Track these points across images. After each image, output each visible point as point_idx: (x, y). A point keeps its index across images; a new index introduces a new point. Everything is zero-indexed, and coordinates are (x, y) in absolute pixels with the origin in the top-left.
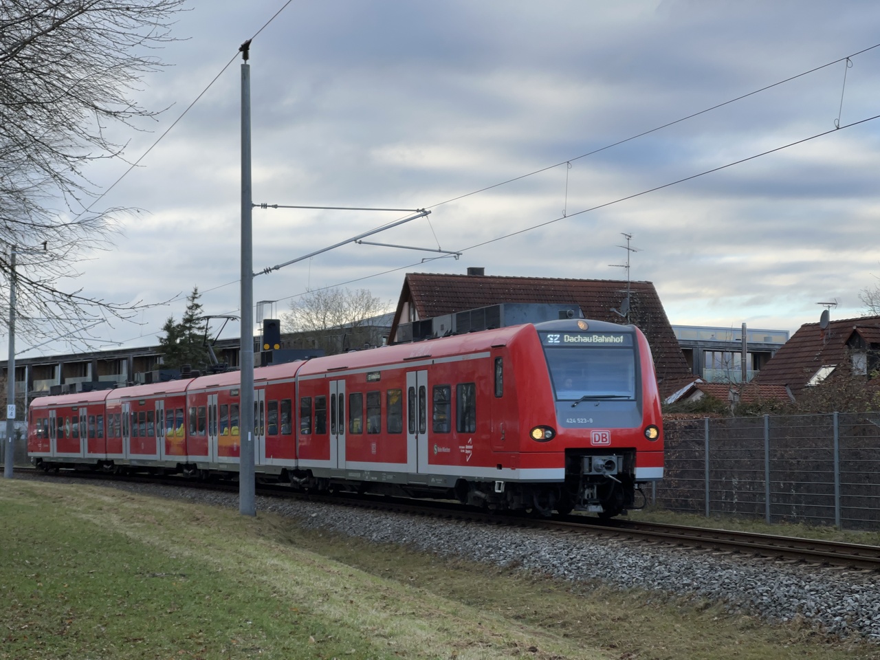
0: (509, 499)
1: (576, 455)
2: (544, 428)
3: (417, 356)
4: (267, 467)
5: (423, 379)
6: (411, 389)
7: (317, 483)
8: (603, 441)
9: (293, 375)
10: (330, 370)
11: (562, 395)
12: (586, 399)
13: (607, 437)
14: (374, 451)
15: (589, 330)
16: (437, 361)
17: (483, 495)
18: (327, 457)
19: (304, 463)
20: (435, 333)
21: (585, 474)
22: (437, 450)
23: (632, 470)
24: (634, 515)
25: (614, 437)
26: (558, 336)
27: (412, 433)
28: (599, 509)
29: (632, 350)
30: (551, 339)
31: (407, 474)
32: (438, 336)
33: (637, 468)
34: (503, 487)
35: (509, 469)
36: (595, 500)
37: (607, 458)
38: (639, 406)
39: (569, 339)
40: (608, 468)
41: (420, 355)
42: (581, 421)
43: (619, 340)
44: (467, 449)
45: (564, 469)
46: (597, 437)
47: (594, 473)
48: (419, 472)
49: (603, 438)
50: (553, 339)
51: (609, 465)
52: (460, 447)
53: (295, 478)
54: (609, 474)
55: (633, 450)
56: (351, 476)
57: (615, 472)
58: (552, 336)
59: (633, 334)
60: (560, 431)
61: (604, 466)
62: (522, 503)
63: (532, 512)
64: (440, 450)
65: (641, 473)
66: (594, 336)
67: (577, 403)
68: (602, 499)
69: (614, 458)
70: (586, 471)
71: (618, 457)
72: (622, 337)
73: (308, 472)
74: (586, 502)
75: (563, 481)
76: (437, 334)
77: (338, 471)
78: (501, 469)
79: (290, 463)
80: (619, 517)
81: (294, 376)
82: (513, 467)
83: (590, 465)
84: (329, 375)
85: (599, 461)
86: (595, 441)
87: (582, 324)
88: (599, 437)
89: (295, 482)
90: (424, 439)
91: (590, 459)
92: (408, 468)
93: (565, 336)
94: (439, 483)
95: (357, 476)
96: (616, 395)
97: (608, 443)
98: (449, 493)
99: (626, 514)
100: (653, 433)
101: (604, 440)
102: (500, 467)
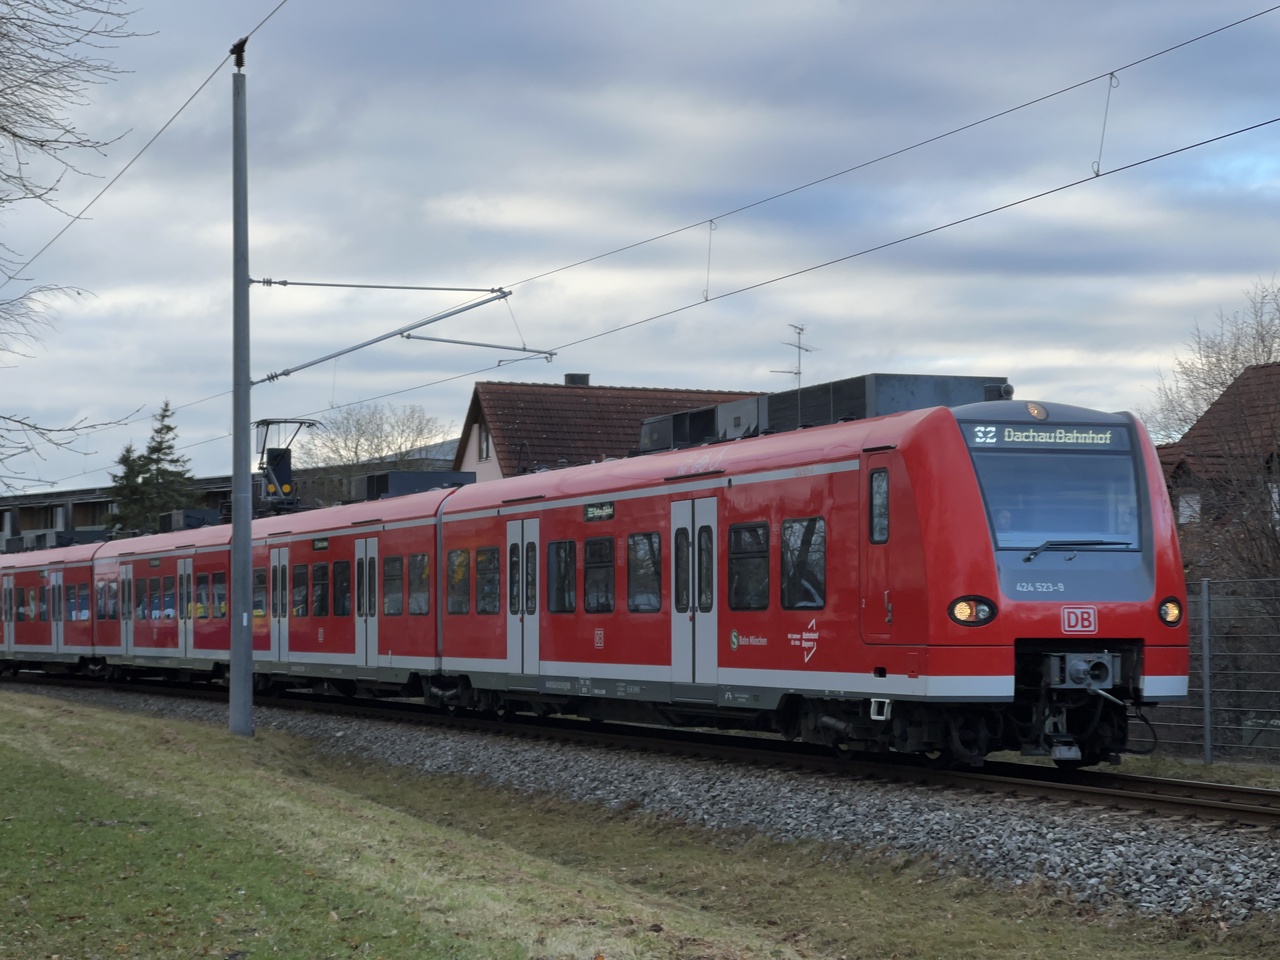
0: (897, 732)
1: (1035, 651)
2: (974, 599)
3: (693, 472)
4: (380, 669)
5: (708, 513)
6: (682, 532)
7: (476, 698)
8: (1083, 626)
9: (433, 512)
10: (508, 503)
11: (1006, 539)
12: (1053, 547)
13: (1092, 619)
14: (599, 643)
15: (1049, 420)
16: (737, 480)
17: (841, 725)
18: (502, 654)
19: (453, 664)
20: (721, 435)
21: (1053, 687)
22: (736, 640)
23: (1136, 680)
25: (1103, 617)
26: (993, 429)
27: (681, 609)
28: (1073, 753)
29: (1129, 457)
30: (980, 434)
31: (671, 685)
32: (728, 437)
33: (1146, 677)
34: (887, 710)
35: (904, 677)
36: (1063, 736)
37: (1094, 657)
38: (1148, 561)
39: (1013, 436)
40: (1095, 677)
41: (701, 471)
42: (1043, 587)
43: (1103, 439)
44: (808, 640)
45: (1011, 679)
46: (1073, 617)
47: (1069, 685)
48: (697, 681)
49: (1083, 619)
50: (984, 436)
51: (1098, 671)
52: (790, 636)
53: (435, 690)
54: (1099, 688)
55: (1138, 643)
56: (551, 686)
57: (1108, 684)
58: (982, 429)
59: (1130, 428)
61: (1088, 673)
62: (925, 740)
63: (940, 756)
64: (744, 641)
66: (1058, 431)
67: (1036, 554)
69: (1106, 658)
70: (1053, 682)
71: (1114, 656)
72: (1108, 436)
73: (463, 679)
74: (1048, 740)
75: (1012, 700)
76: (725, 434)
77: (523, 678)
78: (885, 676)
79: (426, 664)
80: (1102, 767)
81: (435, 515)
82: (913, 674)
83: (1063, 670)
84: (506, 511)
85: (1078, 663)
86: (1070, 626)
88: (1079, 620)
89: (434, 697)
90: (708, 622)
91: (1063, 659)
92: (676, 672)
93: (1007, 430)
94: (743, 700)
95: (565, 688)
96: (1105, 540)
97: (1092, 629)
98: (762, 719)
99: (1117, 761)
100: (1172, 612)
101: (1086, 623)
102: (881, 672)
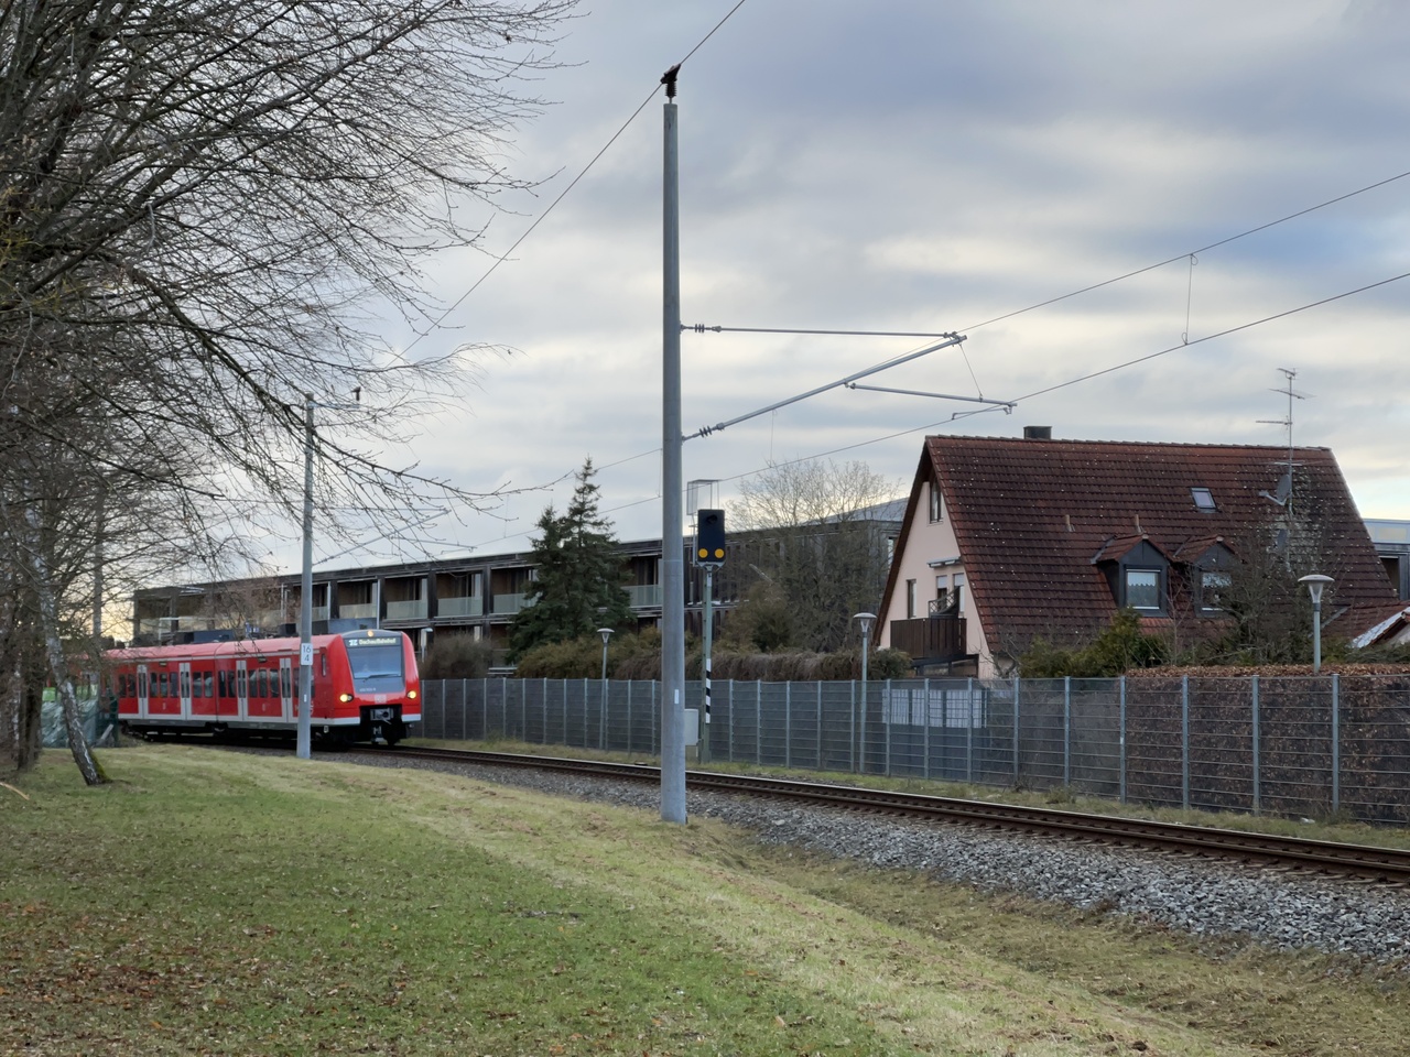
1: (366, 709)
2: (348, 694)
11: (357, 675)
12: (372, 677)
15: (375, 636)
23: (400, 716)
24: (403, 742)
25: (389, 698)
26: (356, 641)
29: (399, 648)
33: (404, 715)
34: (328, 729)
36: (380, 735)
37: (383, 711)
38: (404, 680)
39: (362, 642)
40: (385, 716)
42: (368, 690)
45: (359, 718)
46: (379, 699)
47: (376, 719)
51: (386, 714)
54: (385, 720)
55: (400, 705)
57: (389, 719)
58: (352, 641)
59: (401, 637)
60: (356, 696)
61: (382, 715)
65: (406, 718)
66: (378, 640)
67: (367, 679)
68: (384, 735)
69: (388, 710)
70: (372, 719)
71: (391, 710)
74: (375, 737)
75: (360, 725)
78: (327, 719)
80: (399, 744)
83: (374, 715)
85: (379, 712)
86: (378, 701)
87: (370, 633)
88: (381, 698)
91: (374, 711)
93: (360, 641)
96: (388, 674)
97: (385, 702)
101: (383, 700)
